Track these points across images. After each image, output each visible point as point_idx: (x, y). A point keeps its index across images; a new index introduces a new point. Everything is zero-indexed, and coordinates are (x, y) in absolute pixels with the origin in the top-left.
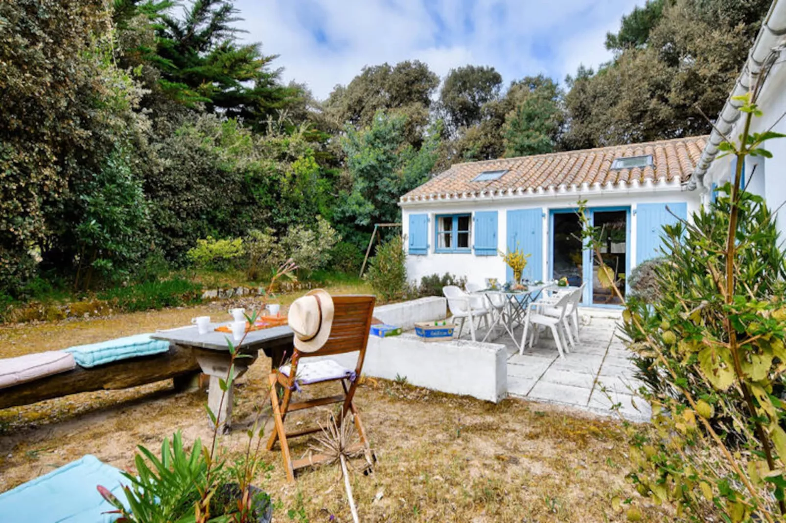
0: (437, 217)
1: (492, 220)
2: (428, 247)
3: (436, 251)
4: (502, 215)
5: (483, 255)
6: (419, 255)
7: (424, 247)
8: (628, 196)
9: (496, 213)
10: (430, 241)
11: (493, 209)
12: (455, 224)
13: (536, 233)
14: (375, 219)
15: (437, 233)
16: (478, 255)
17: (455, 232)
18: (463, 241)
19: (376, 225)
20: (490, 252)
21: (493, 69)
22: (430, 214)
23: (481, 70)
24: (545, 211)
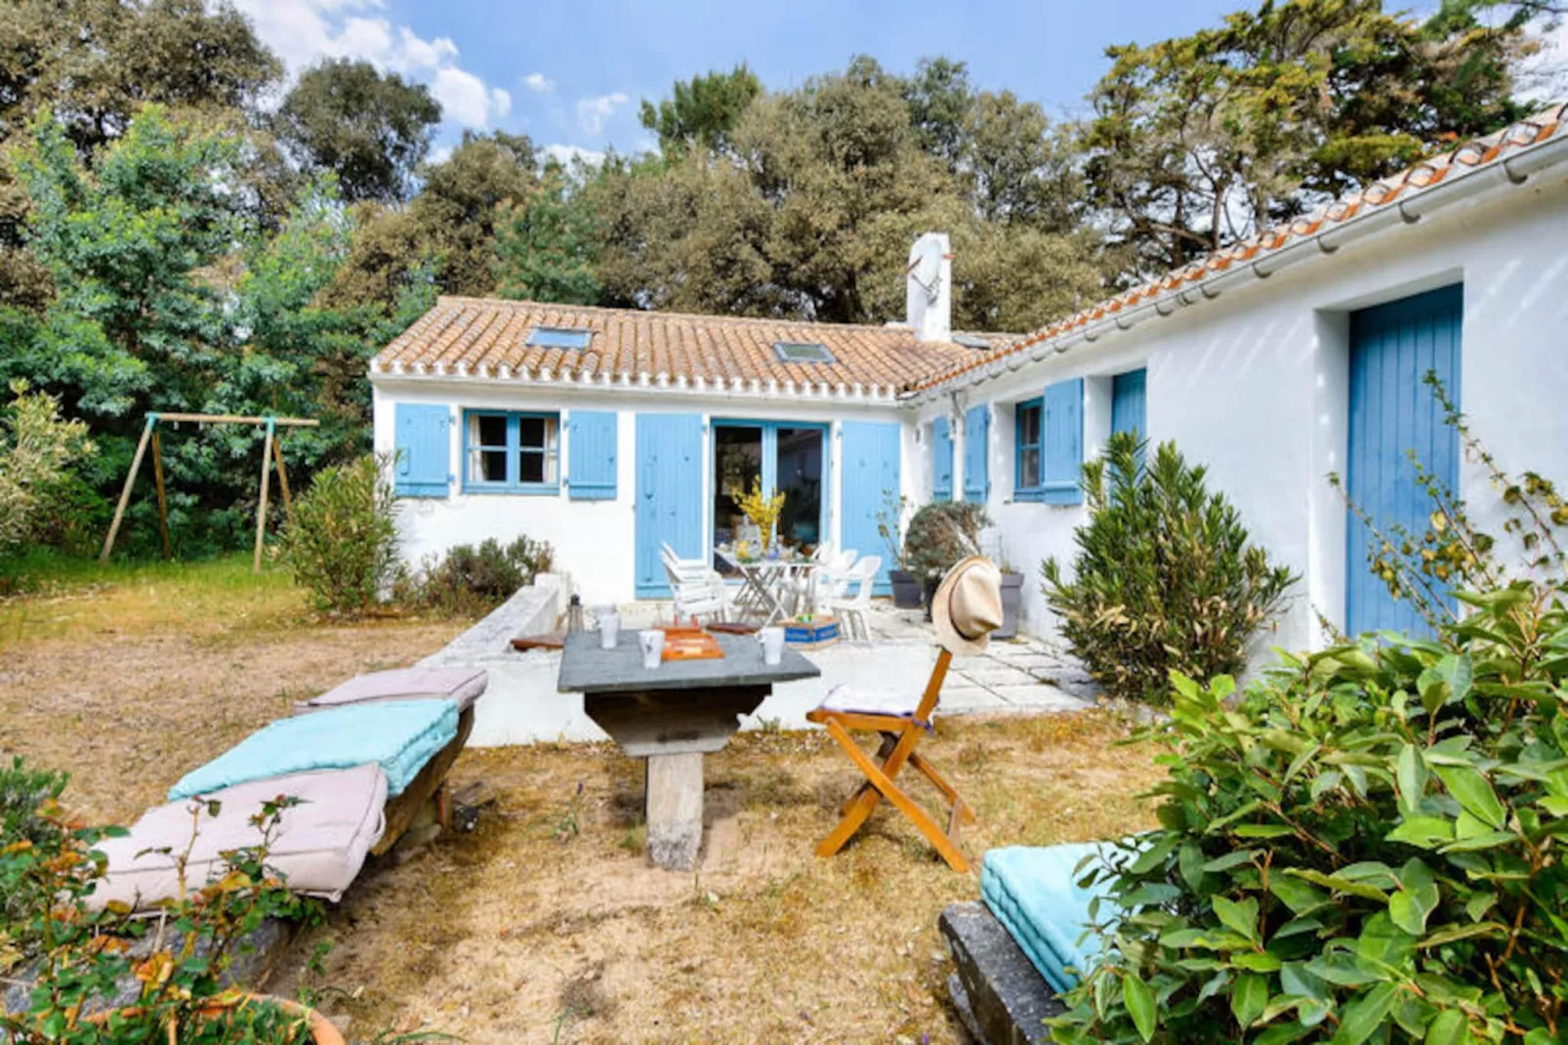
0: (467, 413)
1: (606, 429)
2: (450, 479)
3: (466, 489)
4: (626, 422)
5: (589, 499)
6: (425, 497)
7: (443, 480)
8: (835, 407)
9: (615, 416)
10: (455, 469)
11: (606, 409)
12: (513, 434)
13: (691, 458)
14: (143, 401)
15: (466, 450)
16: (573, 499)
17: (513, 447)
18: (532, 470)
19: (151, 417)
20: (605, 493)
21: (423, 88)
22: (454, 408)
23: (395, 81)
24: (706, 421)
